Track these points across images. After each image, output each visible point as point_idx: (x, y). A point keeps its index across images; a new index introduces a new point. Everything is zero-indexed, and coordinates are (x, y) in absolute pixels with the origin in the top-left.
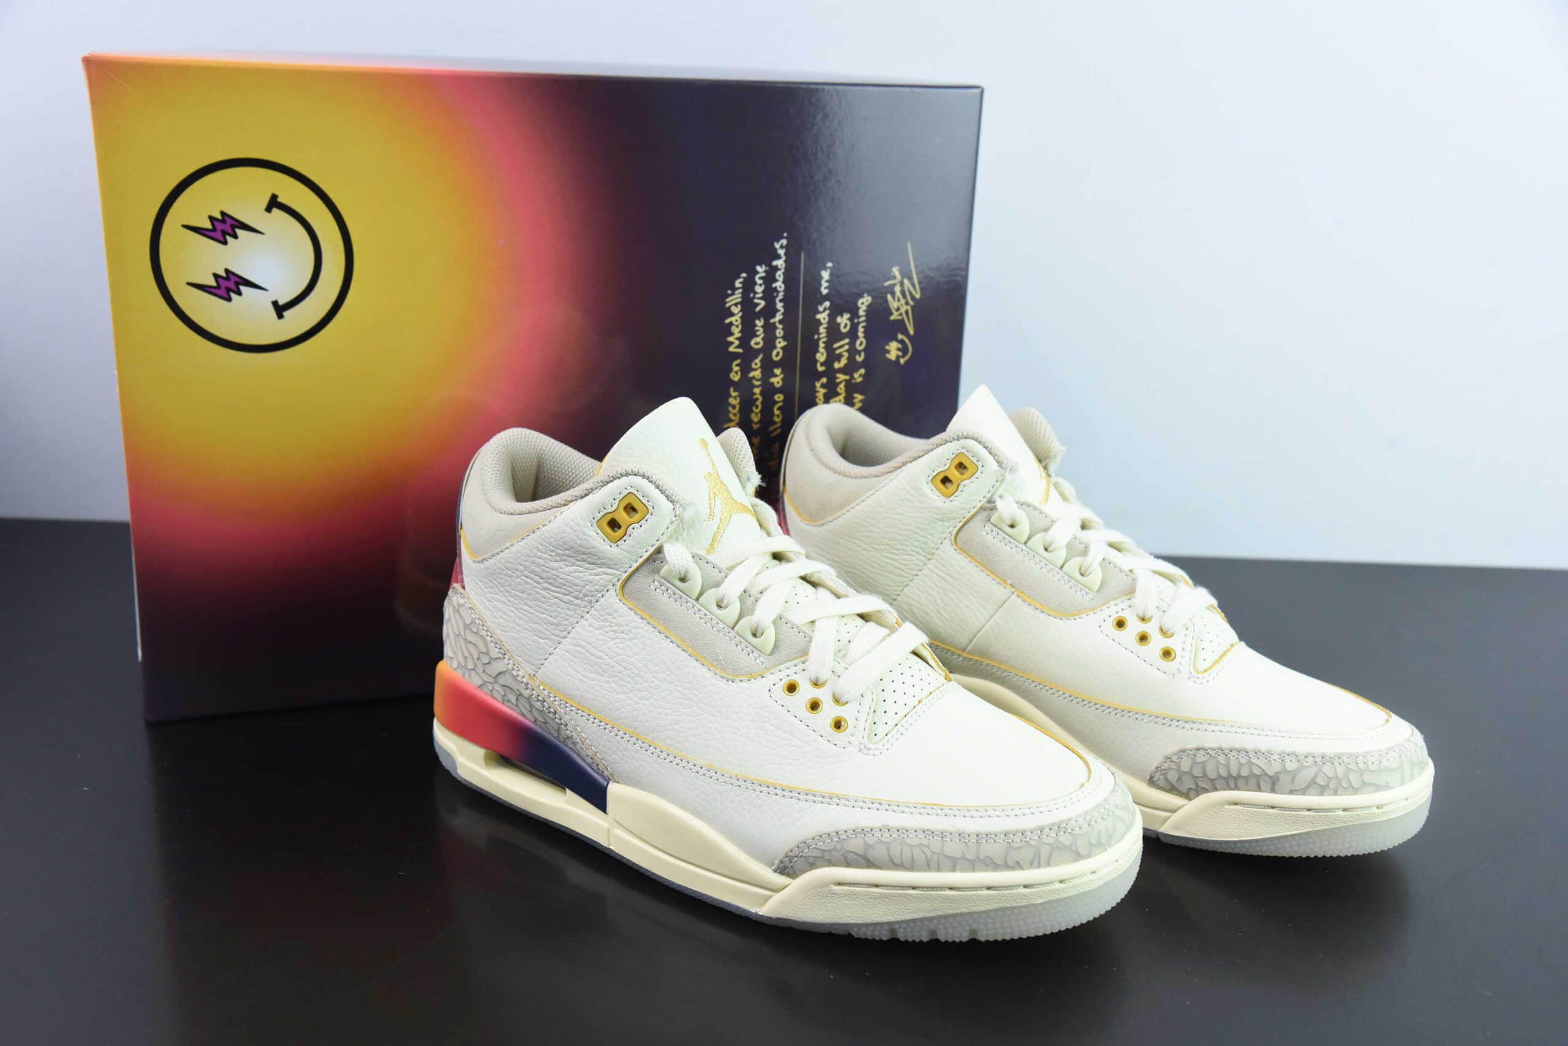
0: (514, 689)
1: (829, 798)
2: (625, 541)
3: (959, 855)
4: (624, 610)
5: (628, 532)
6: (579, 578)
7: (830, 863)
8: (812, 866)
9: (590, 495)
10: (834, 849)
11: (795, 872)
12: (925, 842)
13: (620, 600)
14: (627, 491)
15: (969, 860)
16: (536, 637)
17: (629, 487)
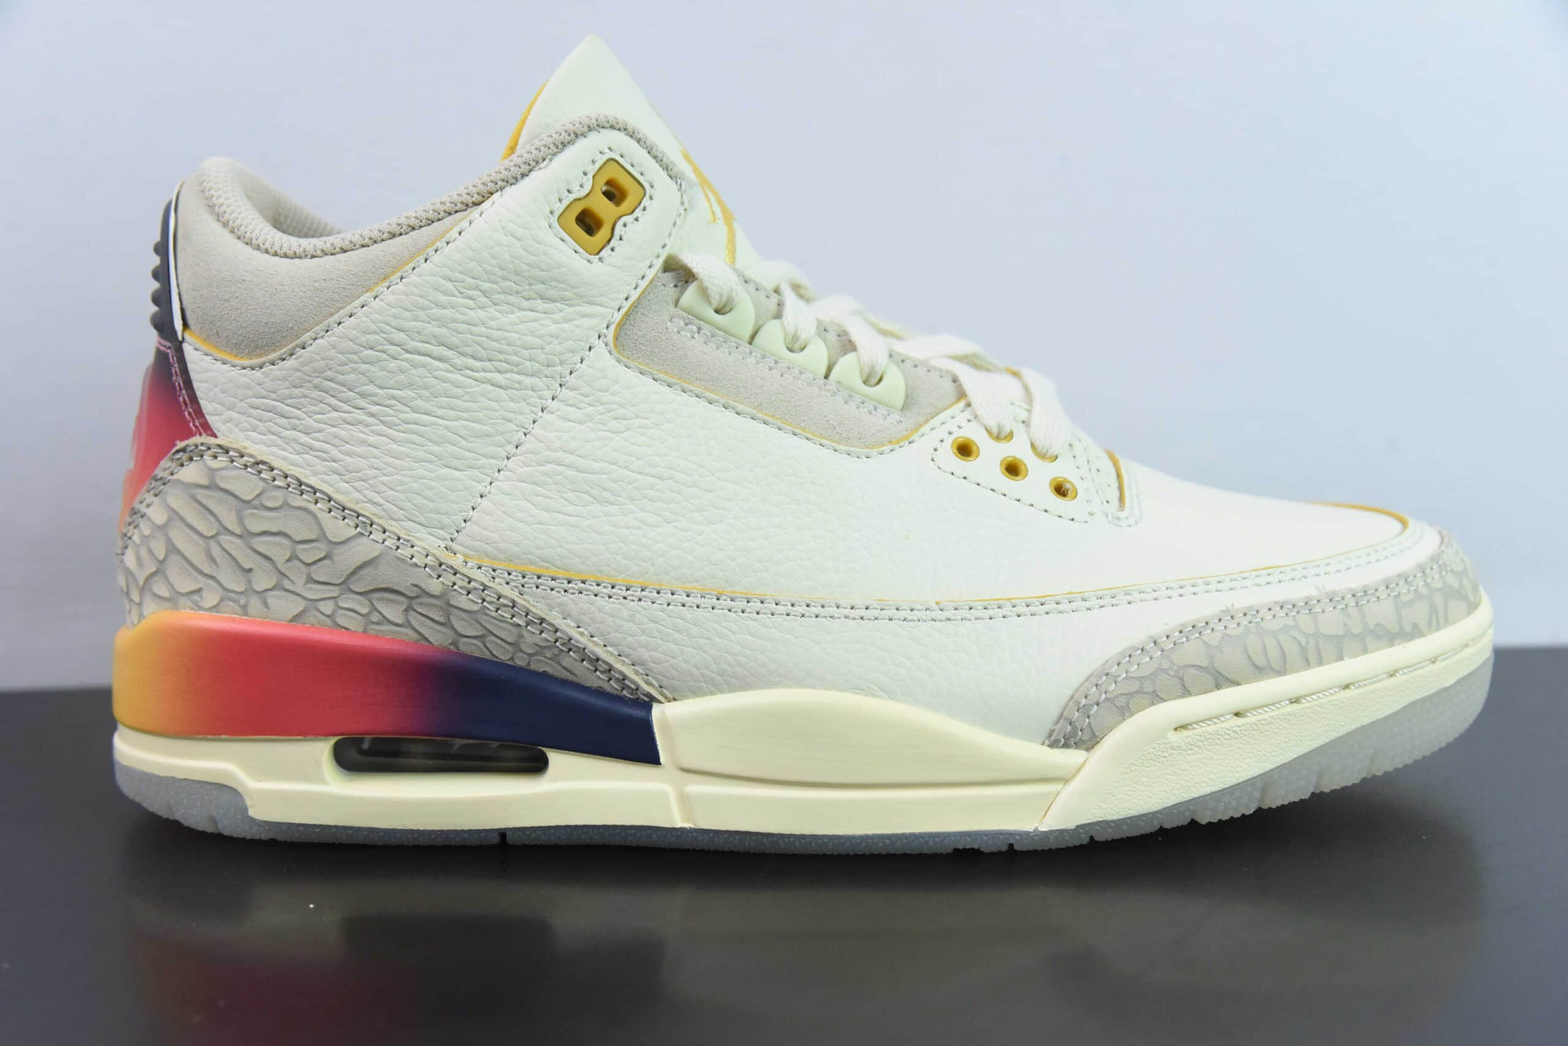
0: (402, 590)
1: (1108, 598)
2: (612, 250)
3: (1341, 632)
4: (631, 376)
5: (617, 232)
6: (532, 333)
7: (1156, 698)
8: (1125, 712)
9: (533, 174)
10: (1160, 670)
11: (1094, 735)
12: (1290, 622)
13: (619, 361)
14: (605, 158)
15: (1356, 636)
16: (446, 471)
17: (607, 150)
